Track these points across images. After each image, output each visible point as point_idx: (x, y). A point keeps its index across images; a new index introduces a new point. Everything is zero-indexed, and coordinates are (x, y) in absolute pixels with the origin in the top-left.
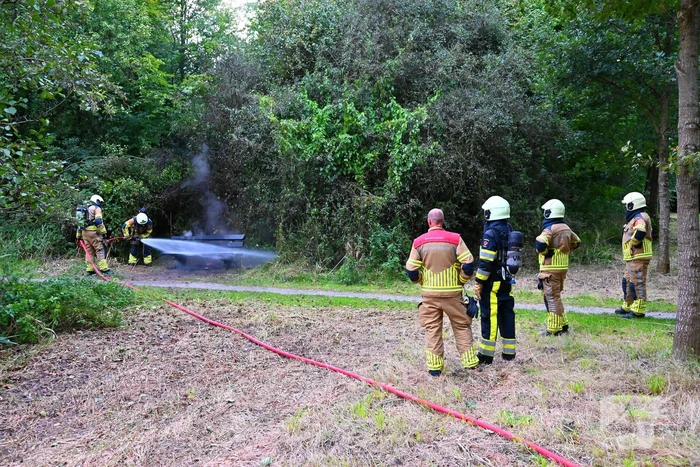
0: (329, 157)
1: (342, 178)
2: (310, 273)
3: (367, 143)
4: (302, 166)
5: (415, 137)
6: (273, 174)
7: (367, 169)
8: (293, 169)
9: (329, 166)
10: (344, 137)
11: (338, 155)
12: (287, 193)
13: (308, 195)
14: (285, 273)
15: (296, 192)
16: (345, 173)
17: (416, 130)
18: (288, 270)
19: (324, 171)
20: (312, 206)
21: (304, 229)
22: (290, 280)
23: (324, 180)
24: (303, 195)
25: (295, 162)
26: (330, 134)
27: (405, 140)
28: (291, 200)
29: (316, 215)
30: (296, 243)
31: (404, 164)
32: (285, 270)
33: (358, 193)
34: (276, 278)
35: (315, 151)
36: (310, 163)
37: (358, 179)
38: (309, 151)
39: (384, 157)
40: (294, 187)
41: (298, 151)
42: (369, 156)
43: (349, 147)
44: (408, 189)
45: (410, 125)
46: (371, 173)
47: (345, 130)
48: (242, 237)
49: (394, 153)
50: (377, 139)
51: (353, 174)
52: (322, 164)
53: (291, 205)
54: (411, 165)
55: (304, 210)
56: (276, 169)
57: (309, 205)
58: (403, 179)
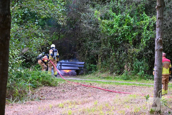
0: (120, 34)
1: (124, 42)
2: (111, 76)
3: (134, 29)
4: (110, 37)
5: (152, 28)
6: (98, 40)
7: (133, 39)
8: (106, 38)
9: (119, 38)
10: (125, 27)
11: (123, 33)
12: (103, 46)
13: (111, 48)
14: (102, 76)
15: (107, 47)
16: (125, 40)
17: (152, 25)
18: (104, 75)
19: (117, 39)
20: (113, 52)
21: (110, 60)
22: (104, 78)
23: (117, 42)
24: (109, 48)
25: (107, 36)
26: (120, 25)
27: (148, 29)
28: (105, 49)
29: (114, 55)
30: (106, 65)
31: (147, 38)
32: (102, 75)
33: (130, 48)
34: (99, 77)
35: (114, 32)
36: (113, 36)
37: (130, 42)
38: (112, 32)
39: (140, 34)
40: (106, 44)
41: (108, 32)
42: (134, 34)
43: (127, 31)
44: (148, 47)
45: (150, 23)
46: (135, 40)
47: (126, 24)
48: (83, 63)
49: (144, 34)
50: (137, 28)
51: (128, 40)
52: (117, 37)
53: (105, 51)
54: (149, 38)
55: (109, 53)
56: (100, 38)
57: (112, 51)
58: (146, 43)
